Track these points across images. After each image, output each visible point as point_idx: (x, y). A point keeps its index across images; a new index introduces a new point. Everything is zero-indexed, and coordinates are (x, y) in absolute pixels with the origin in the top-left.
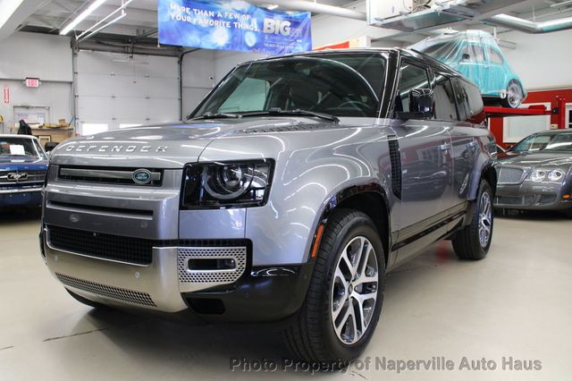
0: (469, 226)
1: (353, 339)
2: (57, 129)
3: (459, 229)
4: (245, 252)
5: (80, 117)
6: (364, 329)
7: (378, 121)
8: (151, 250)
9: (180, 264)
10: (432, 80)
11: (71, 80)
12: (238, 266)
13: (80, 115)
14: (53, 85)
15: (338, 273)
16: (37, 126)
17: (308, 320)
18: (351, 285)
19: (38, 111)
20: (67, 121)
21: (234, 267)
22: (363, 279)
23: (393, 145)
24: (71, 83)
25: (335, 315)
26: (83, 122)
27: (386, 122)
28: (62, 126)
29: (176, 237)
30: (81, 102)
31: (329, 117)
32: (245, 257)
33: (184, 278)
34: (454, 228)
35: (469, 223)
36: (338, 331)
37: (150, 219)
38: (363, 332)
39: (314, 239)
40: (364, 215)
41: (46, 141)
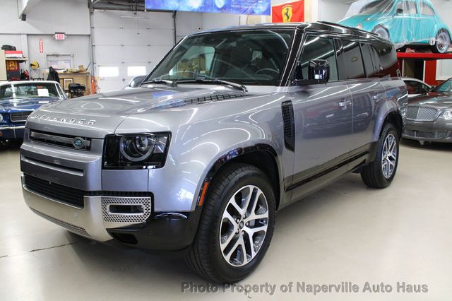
0: (373, 162)
1: (242, 262)
2: (77, 73)
3: (364, 165)
4: (150, 201)
5: (96, 62)
6: (254, 254)
7: (279, 89)
8: (83, 198)
9: (104, 209)
10: (338, 48)
11: (89, 33)
12: (145, 211)
13: (97, 60)
14: (76, 38)
15: (226, 215)
16: (62, 71)
17: (200, 251)
18: (242, 222)
19: (66, 58)
20: (85, 67)
21: (143, 212)
22: (253, 216)
23: (287, 110)
24: (89, 35)
25: (223, 247)
26: (99, 66)
27: (286, 89)
28: (81, 71)
29: (100, 189)
30: (98, 50)
31: (239, 86)
32: (150, 204)
33: (107, 218)
34: (361, 163)
35: (372, 160)
36: (227, 258)
37: (82, 175)
38: (253, 257)
39: (201, 191)
40: (254, 168)
41: (70, 83)
